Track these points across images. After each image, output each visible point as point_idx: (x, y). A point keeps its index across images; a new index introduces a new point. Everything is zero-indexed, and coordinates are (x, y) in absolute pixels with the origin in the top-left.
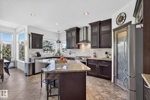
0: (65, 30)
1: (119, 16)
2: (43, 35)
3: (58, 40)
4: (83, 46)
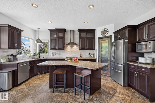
0: (49, 29)
1: (104, 30)
2: (22, 31)
3: (39, 39)
4: (69, 48)
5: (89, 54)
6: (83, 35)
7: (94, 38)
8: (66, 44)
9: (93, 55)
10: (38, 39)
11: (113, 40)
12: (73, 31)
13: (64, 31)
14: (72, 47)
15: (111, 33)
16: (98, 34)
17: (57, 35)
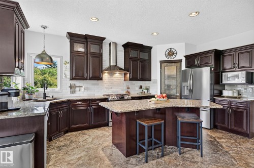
0: (68, 33)
3: (44, 53)
4: (106, 76)
8: (103, 68)
9: (148, 89)
10: (42, 53)
11: (183, 67)
12: (116, 45)
13: (100, 40)
14: (112, 74)
15: (180, 56)
16: (158, 56)
17: (87, 48)
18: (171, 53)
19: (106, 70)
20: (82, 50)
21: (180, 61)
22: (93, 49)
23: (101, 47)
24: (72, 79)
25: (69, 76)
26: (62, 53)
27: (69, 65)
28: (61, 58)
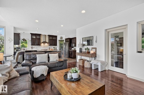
0: (30, 33)
3: (24, 39)
4: (42, 44)
5: (54, 48)
6: (51, 38)
7: (56, 40)
8: (41, 42)
9: (56, 48)
11: (65, 42)
12: (45, 35)
13: (40, 35)
14: (44, 44)
15: (64, 39)
16: (58, 39)
17: (36, 37)
18: (61, 38)
19: (42, 43)
20: (34, 37)
21: (64, 40)
22: (38, 37)
23: (40, 37)
24: (32, 45)
25: (31, 44)
26: (29, 38)
27: (31, 41)
28: (29, 39)
